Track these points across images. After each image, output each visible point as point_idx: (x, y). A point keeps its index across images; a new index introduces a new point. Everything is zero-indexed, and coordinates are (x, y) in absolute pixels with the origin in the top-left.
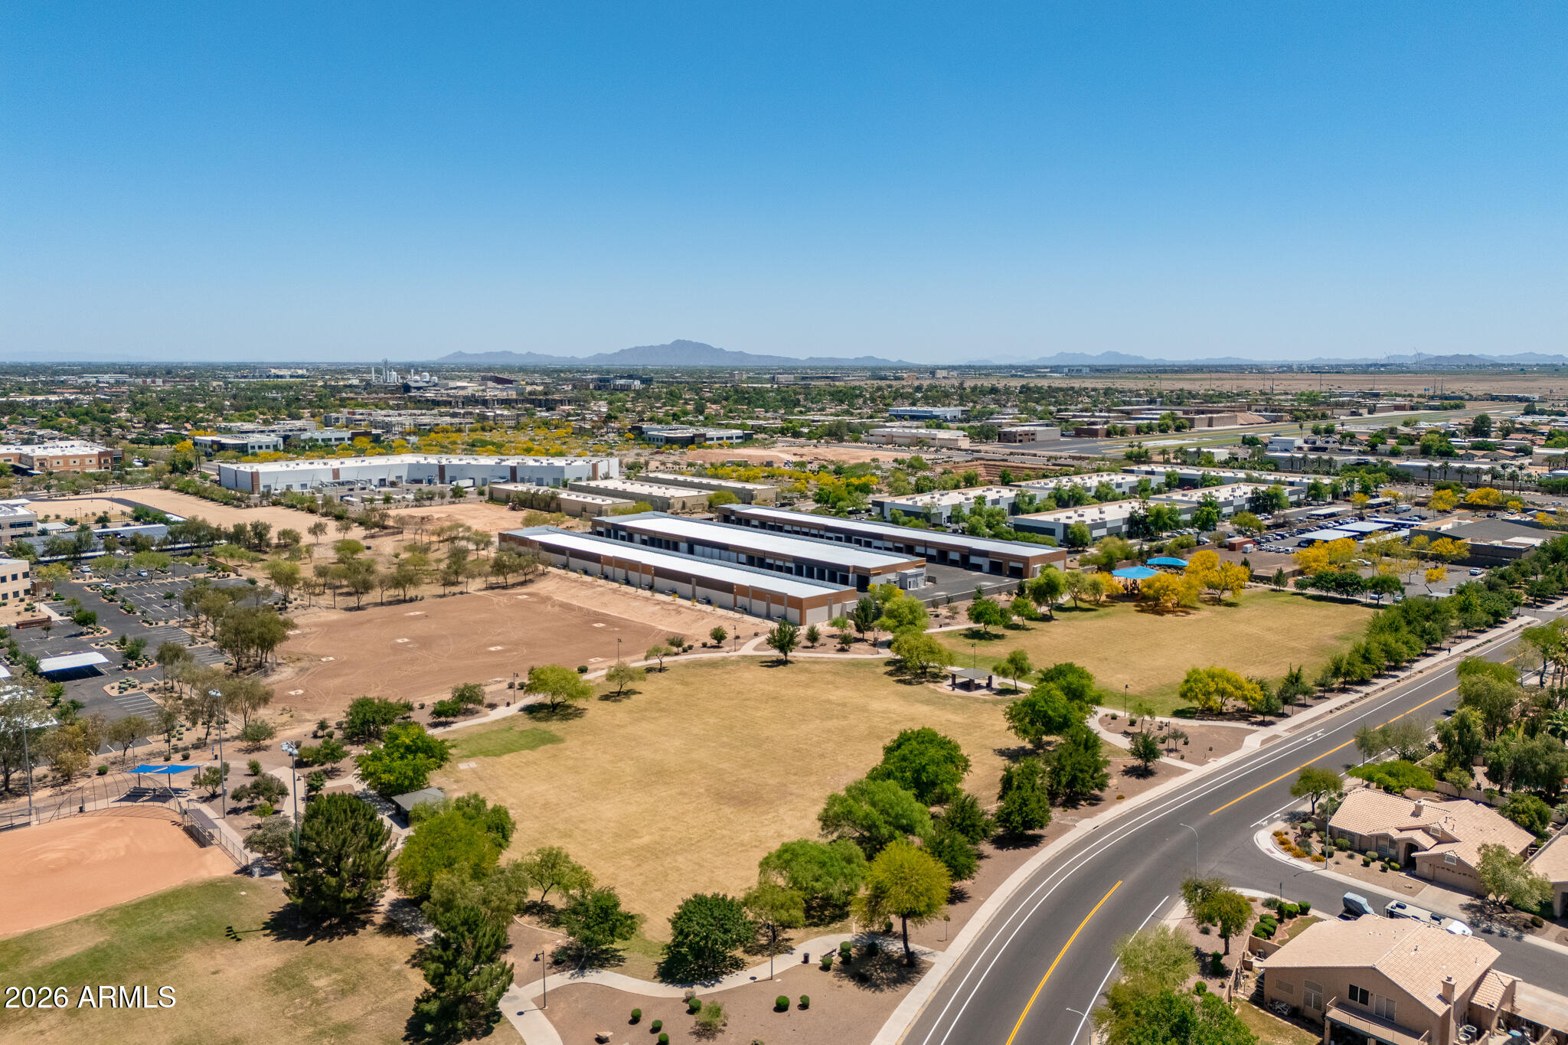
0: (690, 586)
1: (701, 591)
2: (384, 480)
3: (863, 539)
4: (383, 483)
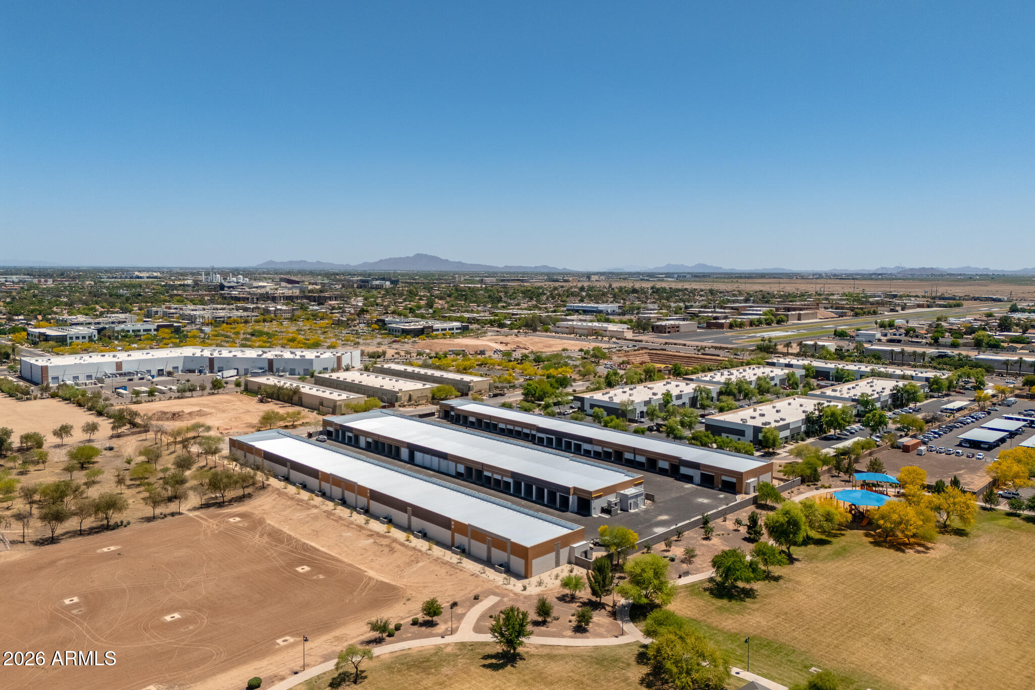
0: (406, 515)
1: (417, 522)
2: (162, 370)
3: (573, 442)
4: (161, 372)
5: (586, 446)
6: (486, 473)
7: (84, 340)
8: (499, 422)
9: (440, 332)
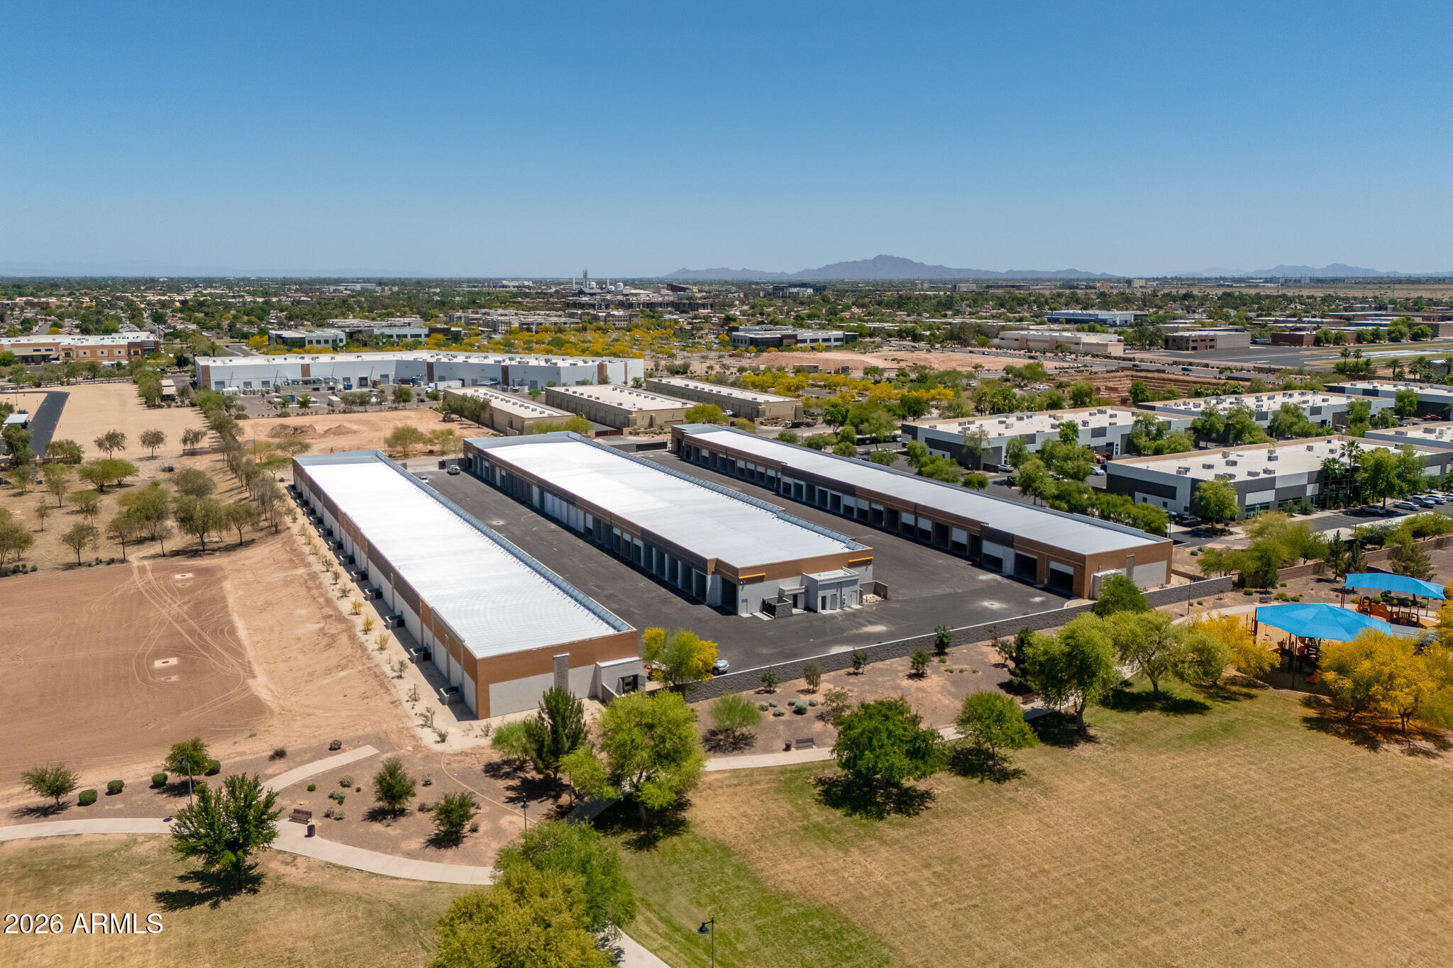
0: (391, 588)
1: (398, 600)
2: (366, 379)
3: (830, 492)
4: (364, 382)
5: (847, 500)
6: (617, 531)
7: (326, 346)
8: (737, 458)
9: (808, 344)
